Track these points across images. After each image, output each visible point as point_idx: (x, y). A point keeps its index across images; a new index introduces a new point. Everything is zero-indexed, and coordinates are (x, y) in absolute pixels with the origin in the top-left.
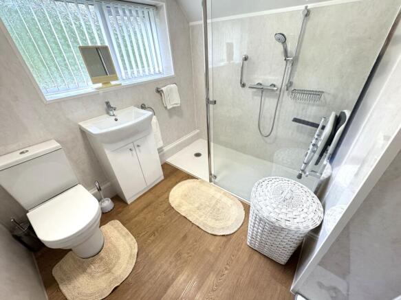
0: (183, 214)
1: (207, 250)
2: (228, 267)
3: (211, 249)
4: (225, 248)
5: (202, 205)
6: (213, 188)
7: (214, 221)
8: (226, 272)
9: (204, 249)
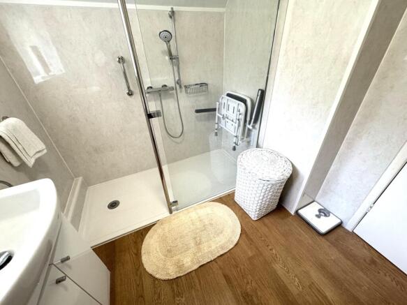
0: (196, 267)
1: (250, 259)
2: (270, 247)
3: (250, 254)
4: (252, 241)
5: (195, 238)
6: (181, 214)
7: (221, 235)
8: (274, 251)
9: (248, 262)
